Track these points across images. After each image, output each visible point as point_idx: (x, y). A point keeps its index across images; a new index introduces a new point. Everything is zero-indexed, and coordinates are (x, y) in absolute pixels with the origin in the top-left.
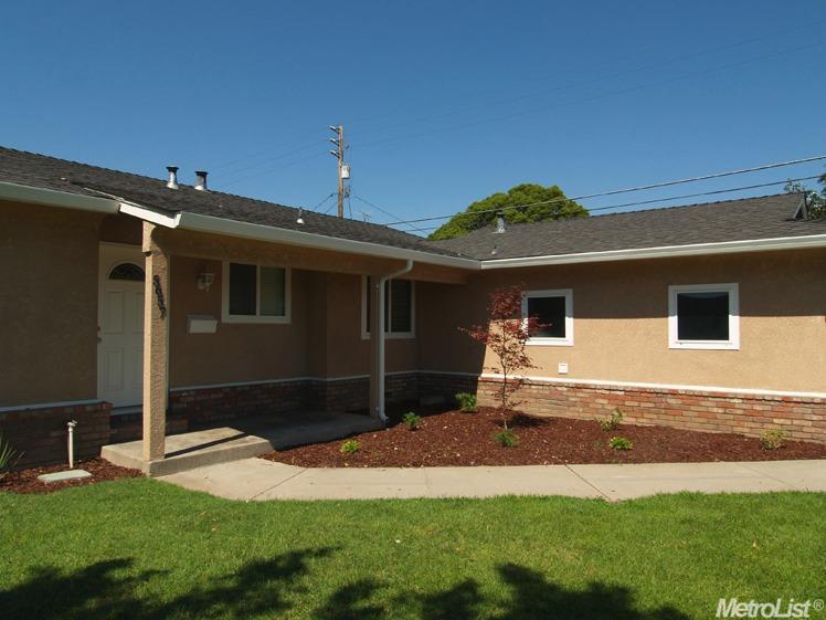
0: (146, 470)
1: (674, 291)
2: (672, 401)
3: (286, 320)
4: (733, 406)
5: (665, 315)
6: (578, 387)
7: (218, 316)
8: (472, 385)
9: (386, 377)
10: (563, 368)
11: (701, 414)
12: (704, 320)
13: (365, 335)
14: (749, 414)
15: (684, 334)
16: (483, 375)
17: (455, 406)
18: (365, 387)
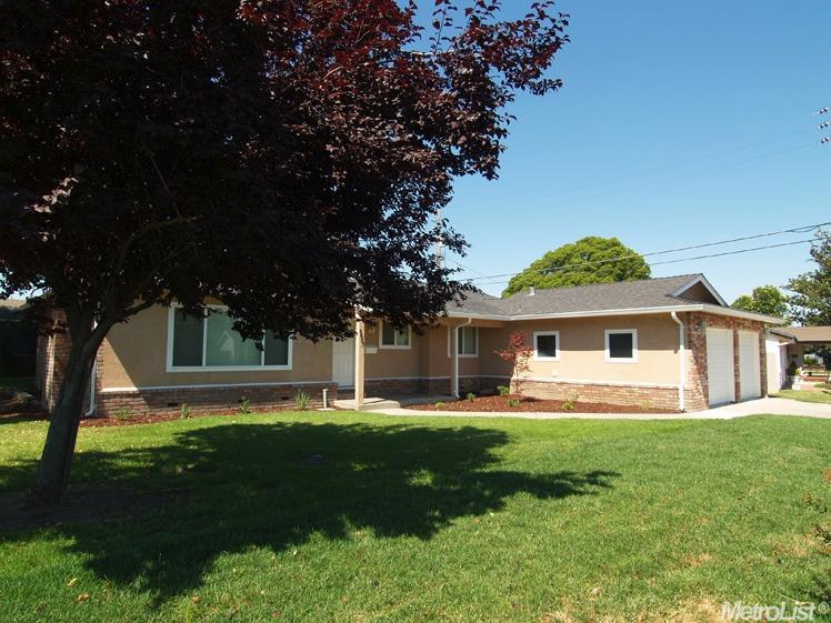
0: (357, 409)
1: (607, 333)
2: (606, 389)
3: (409, 347)
4: (633, 392)
5: (603, 349)
6: (562, 384)
7: (377, 345)
8: (507, 383)
9: (460, 379)
10: (555, 373)
11: (620, 396)
12: (621, 347)
13: (449, 356)
14: (642, 395)
15: (613, 355)
16: (514, 377)
17: (497, 393)
18: (449, 383)
